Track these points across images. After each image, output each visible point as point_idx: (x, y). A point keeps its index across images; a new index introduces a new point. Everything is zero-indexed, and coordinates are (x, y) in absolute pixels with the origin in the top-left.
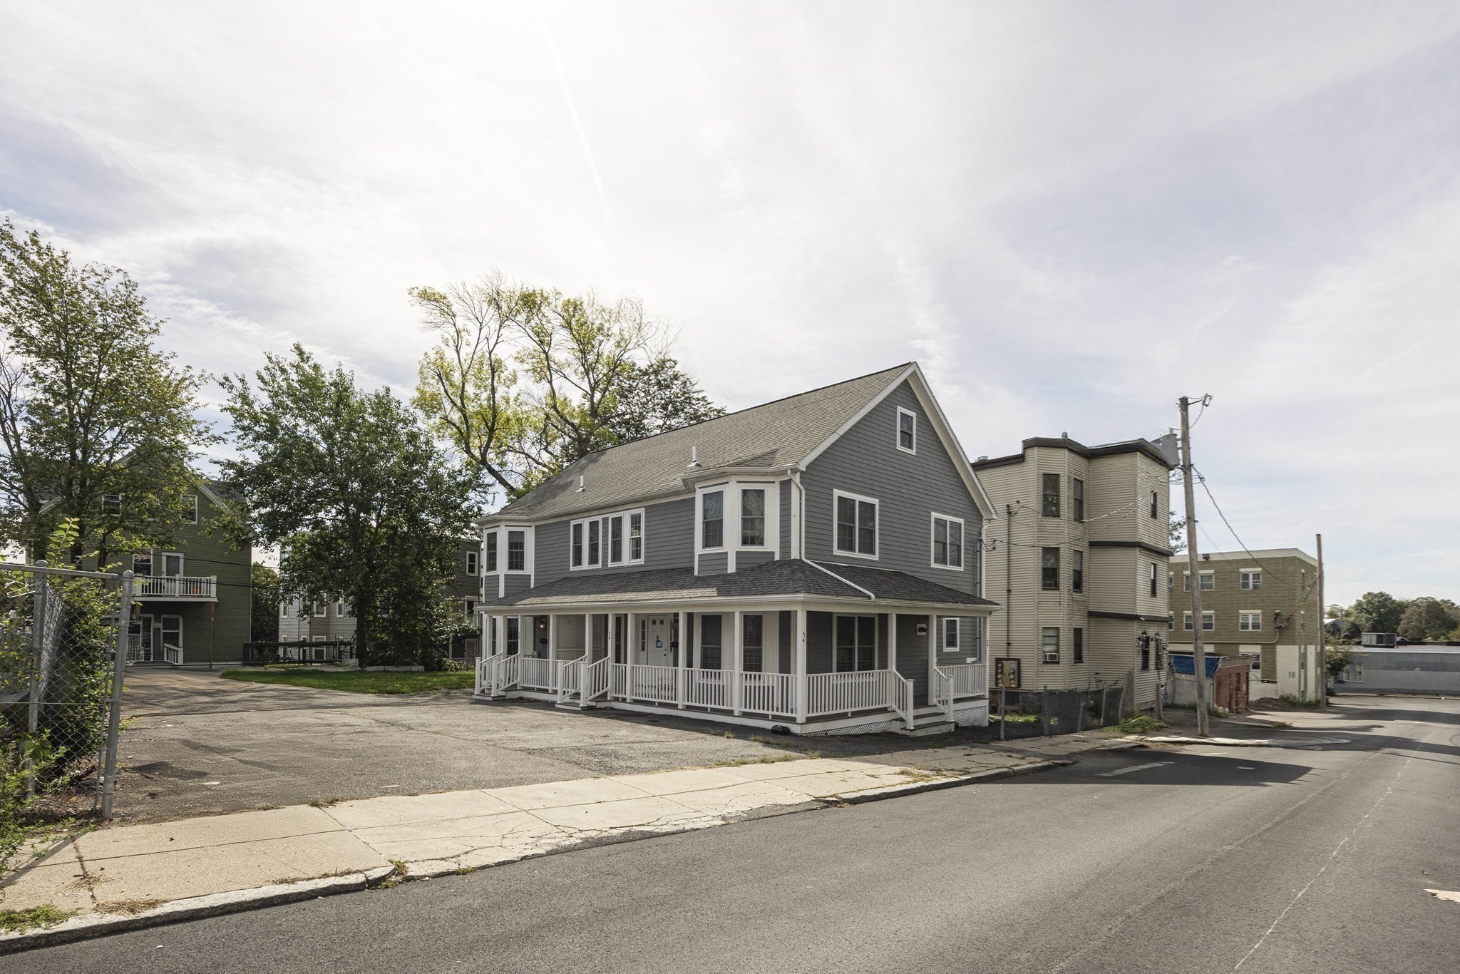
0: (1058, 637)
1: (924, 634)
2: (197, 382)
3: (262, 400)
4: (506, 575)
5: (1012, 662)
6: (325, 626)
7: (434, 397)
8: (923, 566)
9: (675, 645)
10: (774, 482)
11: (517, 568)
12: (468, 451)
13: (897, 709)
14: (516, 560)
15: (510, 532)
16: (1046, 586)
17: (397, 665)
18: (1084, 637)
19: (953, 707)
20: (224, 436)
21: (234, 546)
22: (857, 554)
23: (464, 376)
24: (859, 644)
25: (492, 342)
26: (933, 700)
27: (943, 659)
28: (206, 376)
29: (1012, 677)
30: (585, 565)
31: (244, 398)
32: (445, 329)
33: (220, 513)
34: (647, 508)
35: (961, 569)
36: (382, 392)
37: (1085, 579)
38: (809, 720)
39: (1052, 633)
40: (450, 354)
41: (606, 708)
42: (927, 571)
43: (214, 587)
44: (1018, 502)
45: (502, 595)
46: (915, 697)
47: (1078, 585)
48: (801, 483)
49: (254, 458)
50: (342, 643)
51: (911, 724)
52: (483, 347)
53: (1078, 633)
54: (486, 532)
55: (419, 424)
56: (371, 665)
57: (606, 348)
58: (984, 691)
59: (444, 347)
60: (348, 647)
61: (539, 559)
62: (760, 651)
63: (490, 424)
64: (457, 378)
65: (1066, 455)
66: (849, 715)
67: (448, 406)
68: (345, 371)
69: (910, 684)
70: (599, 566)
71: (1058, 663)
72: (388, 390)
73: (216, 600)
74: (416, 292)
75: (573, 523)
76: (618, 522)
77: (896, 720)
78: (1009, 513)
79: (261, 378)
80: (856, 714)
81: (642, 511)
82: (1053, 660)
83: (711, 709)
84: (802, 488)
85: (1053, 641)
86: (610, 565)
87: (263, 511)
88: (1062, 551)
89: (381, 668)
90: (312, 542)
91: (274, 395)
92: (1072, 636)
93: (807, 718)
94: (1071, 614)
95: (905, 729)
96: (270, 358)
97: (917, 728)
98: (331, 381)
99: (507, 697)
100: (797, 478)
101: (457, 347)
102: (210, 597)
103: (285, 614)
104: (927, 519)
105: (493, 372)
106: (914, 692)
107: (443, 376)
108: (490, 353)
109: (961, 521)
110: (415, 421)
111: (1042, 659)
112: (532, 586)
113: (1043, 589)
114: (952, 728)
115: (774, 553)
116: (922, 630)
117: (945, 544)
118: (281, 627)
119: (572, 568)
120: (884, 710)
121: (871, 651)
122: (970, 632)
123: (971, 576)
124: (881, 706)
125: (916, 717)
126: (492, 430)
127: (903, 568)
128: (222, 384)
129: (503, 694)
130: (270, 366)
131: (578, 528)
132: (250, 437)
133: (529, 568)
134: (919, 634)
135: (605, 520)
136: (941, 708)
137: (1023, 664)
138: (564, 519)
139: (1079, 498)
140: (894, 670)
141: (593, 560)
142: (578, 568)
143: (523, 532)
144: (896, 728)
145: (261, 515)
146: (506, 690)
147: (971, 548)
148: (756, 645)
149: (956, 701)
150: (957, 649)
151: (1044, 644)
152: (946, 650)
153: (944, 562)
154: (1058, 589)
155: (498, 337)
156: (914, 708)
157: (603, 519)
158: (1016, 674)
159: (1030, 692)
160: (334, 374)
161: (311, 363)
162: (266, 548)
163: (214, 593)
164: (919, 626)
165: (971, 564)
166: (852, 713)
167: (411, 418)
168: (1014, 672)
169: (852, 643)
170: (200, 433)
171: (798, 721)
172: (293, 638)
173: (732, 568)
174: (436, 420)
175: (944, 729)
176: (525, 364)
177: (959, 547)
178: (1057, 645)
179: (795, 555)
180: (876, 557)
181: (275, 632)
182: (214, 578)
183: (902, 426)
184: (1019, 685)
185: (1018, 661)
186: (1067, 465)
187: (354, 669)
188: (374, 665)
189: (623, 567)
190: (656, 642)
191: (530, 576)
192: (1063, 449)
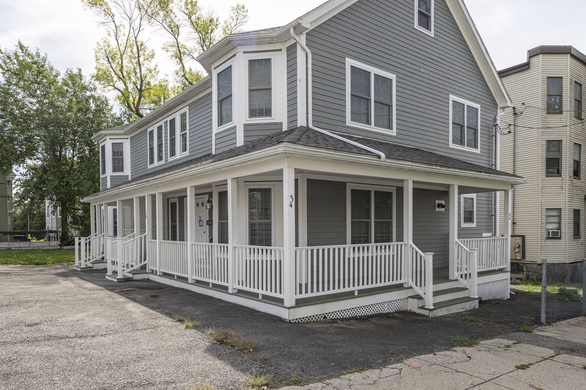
0: (560, 216)
1: (443, 210)
4: (111, 176)
5: (518, 238)
7: (105, 72)
8: (442, 145)
9: (210, 223)
10: (280, 50)
11: (119, 171)
13: (414, 285)
14: (118, 166)
15: (113, 144)
16: (549, 174)
18: (582, 217)
19: (476, 280)
22: (372, 128)
23: (122, 56)
24: (376, 218)
25: (137, 31)
26: (454, 274)
27: (463, 234)
29: (517, 250)
30: (156, 162)
32: (110, 26)
34: (189, 105)
35: (478, 151)
36: (75, 71)
37: (582, 168)
38: (300, 303)
39: (555, 213)
42: (445, 150)
44: (523, 104)
46: (435, 270)
47: (576, 173)
48: (307, 45)
51: (430, 301)
53: (577, 213)
55: (99, 91)
58: (506, 263)
59: (109, 37)
60: (55, 234)
61: (132, 163)
62: (270, 224)
63: (139, 87)
65: (569, 60)
66: (356, 294)
69: (429, 258)
70: (163, 161)
71: (560, 238)
72: (80, 70)
75: (149, 130)
77: (413, 297)
78: (515, 114)
80: (363, 293)
81: (186, 109)
82: (555, 236)
83: (213, 284)
84: (308, 50)
85: (556, 220)
86: (169, 159)
88: (564, 143)
92: (572, 216)
93: (297, 300)
94: (571, 199)
95: (422, 308)
97: (438, 306)
99: (94, 268)
100: (302, 40)
101: (116, 36)
103: (48, 217)
104: (446, 101)
106: (434, 264)
108: (136, 38)
109: (478, 106)
110: (95, 89)
111: (545, 235)
113: (547, 176)
114: (476, 304)
115: (281, 124)
116: (440, 206)
117: (462, 127)
118: (47, 224)
119: (150, 167)
120: (400, 287)
121: (389, 225)
122: (486, 210)
123: (486, 159)
124: (395, 282)
125: (436, 294)
126: (140, 90)
127: (421, 145)
129: (91, 265)
131: (151, 134)
133: (127, 171)
134: (437, 209)
135: (166, 123)
136: (463, 283)
137: (527, 240)
138: (144, 128)
139: (578, 99)
140: (411, 242)
141: (160, 157)
142: (152, 166)
143: (122, 143)
144: (413, 306)
146: (93, 263)
147: (486, 133)
148: (266, 218)
149: (480, 274)
150: (474, 225)
151: (547, 223)
152: (464, 225)
153: (462, 143)
154: (561, 176)
155: (140, 28)
156: (434, 284)
158: (521, 248)
159: (532, 263)
164: (437, 202)
165: (486, 147)
166: (360, 292)
168: (519, 247)
169: (369, 217)
171: (287, 304)
173: (240, 141)
175: (468, 306)
176: (169, 52)
177: (476, 130)
178: (559, 223)
179: (301, 122)
180: (393, 132)
183: (419, 6)
184: (524, 257)
185: (523, 237)
186: (569, 69)
187: (56, 248)
188: (69, 245)
189: (176, 160)
190: (199, 221)
191: (128, 176)
192: (566, 55)
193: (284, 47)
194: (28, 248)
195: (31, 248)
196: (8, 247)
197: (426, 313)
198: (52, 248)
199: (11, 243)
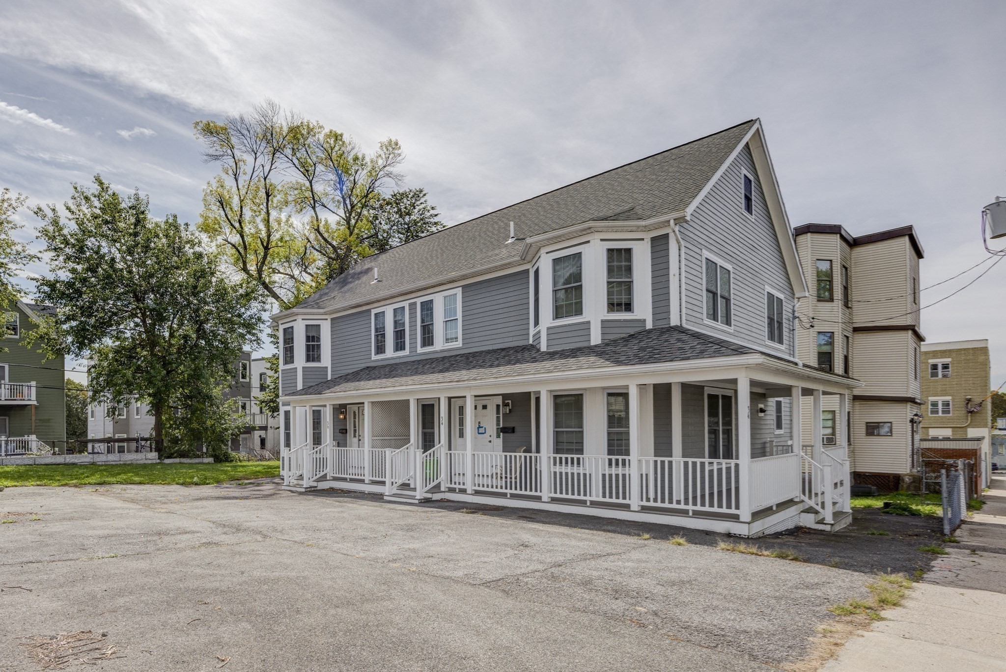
0: (834, 420)
1: (763, 415)
2: (15, 205)
3: (70, 227)
4: (303, 368)
6: (124, 426)
7: (216, 221)
8: (761, 342)
9: (503, 431)
10: (643, 239)
11: (314, 360)
12: (245, 269)
13: (806, 499)
14: (313, 353)
15: (307, 326)
17: (191, 458)
18: (851, 420)
20: (39, 255)
21: (51, 356)
22: (719, 325)
23: (241, 201)
24: (722, 425)
25: (267, 168)
28: (22, 199)
30: (390, 352)
31: (55, 223)
32: (225, 161)
33: (37, 326)
34: (464, 287)
35: (783, 347)
37: (851, 363)
38: (753, 518)
39: (830, 416)
40: (230, 182)
41: (442, 500)
42: (764, 348)
43: (34, 390)
45: (300, 386)
47: (846, 370)
49: (65, 275)
50: (143, 439)
52: (259, 173)
53: (849, 415)
54: (281, 328)
56: (169, 457)
57: (361, 176)
59: (224, 176)
60: (149, 442)
61: (334, 351)
63: (265, 244)
64: (235, 202)
65: (839, 241)
66: (774, 509)
67: (227, 229)
68: (142, 195)
69: (827, 469)
70: (407, 352)
71: (834, 445)
73: (35, 403)
74: (201, 125)
75: (373, 312)
76: (428, 307)
77: (806, 511)
79: (68, 208)
81: (457, 292)
82: (830, 442)
83: (592, 502)
84: (682, 243)
85: (831, 424)
86: (420, 350)
87: (74, 323)
88: (836, 336)
89: (177, 460)
90: (117, 352)
91: (80, 224)
93: (752, 515)
96: (76, 188)
98: (129, 205)
99: (318, 488)
101: (235, 175)
102: (30, 400)
103: (92, 417)
105: (268, 195)
107: (222, 203)
108: (265, 179)
109: (782, 297)
112: (329, 378)
115: (645, 320)
116: (761, 410)
117: (772, 320)
118: (89, 428)
119: (374, 357)
120: (794, 501)
122: (789, 413)
126: (266, 248)
128: (36, 213)
129: (315, 484)
130: (77, 195)
131: (380, 316)
132: (61, 258)
133: (326, 359)
135: (413, 306)
138: (364, 308)
139: (845, 284)
141: (399, 346)
142: (381, 357)
143: (319, 325)
144: (808, 521)
145: (72, 328)
146: (318, 481)
147: (789, 326)
151: (823, 428)
152: (776, 432)
153: (773, 339)
155: (272, 164)
157: (410, 305)
160: (132, 198)
161: (110, 192)
162: (77, 356)
163: (34, 397)
164: (760, 406)
166: (777, 506)
167: (197, 241)
169: (718, 425)
170: (18, 253)
171: (743, 519)
172: (100, 436)
173: (596, 338)
174: (220, 240)
175: (848, 521)
178: (833, 428)
179: (673, 321)
180: (732, 330)
181: (85, 433)
182: (33, 383)
183: (745, 189)
186: (839, 251)
187: (154, 462)
188: (171, 458)
189: (436, 352)
190: (478, 428)
191: (327, 368)
192: (835, 235)
193: (648, 236)
194: (118, 463)
195: (121, 463)
196: (92, 461)
197: (828, 528)
198: (150, 462)
199: (67, 456)
